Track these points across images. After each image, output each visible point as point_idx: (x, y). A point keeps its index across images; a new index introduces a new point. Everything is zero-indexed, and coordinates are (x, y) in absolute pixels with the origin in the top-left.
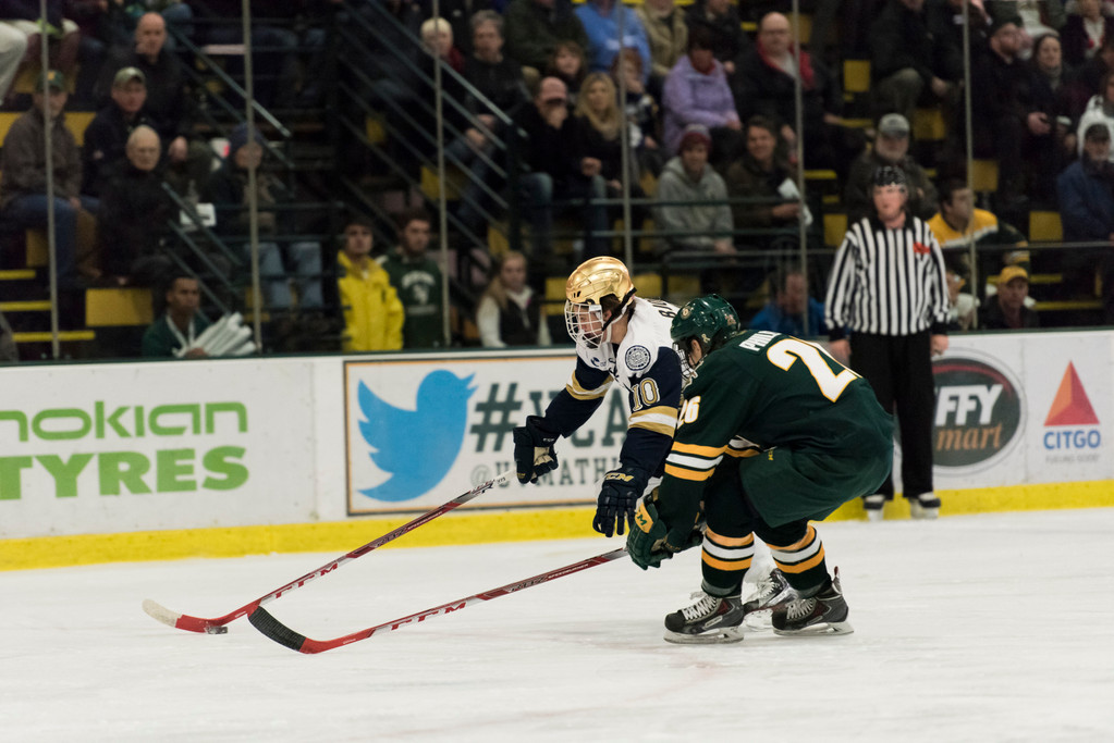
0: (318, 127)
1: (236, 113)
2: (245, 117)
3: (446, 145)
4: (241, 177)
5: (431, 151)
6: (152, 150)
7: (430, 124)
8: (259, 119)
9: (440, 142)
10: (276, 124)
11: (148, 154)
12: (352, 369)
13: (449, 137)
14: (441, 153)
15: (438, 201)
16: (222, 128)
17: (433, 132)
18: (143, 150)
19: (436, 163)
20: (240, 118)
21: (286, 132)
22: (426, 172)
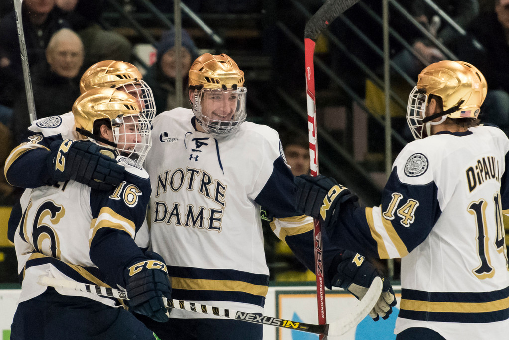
0: (254, 34)
1: (163, 17)
2: (172, 21)
3: (391, 56)
4: (167, 86)
5: (376, 63)
6: (74, 54)
7: (376, 33)
8: (187, 23)
9: (386, 54)
10: (208, 30)
11: (69, 59)
12: (284, 300)
13: (396, 48)
14: (387, 63)
15: (383, 118)
16: (147, 33)
17: (380, 43)
18: (64, 54)
19: (381, 77)
20: (168, 23)
21: (217, 39)
22: (370, 86)
